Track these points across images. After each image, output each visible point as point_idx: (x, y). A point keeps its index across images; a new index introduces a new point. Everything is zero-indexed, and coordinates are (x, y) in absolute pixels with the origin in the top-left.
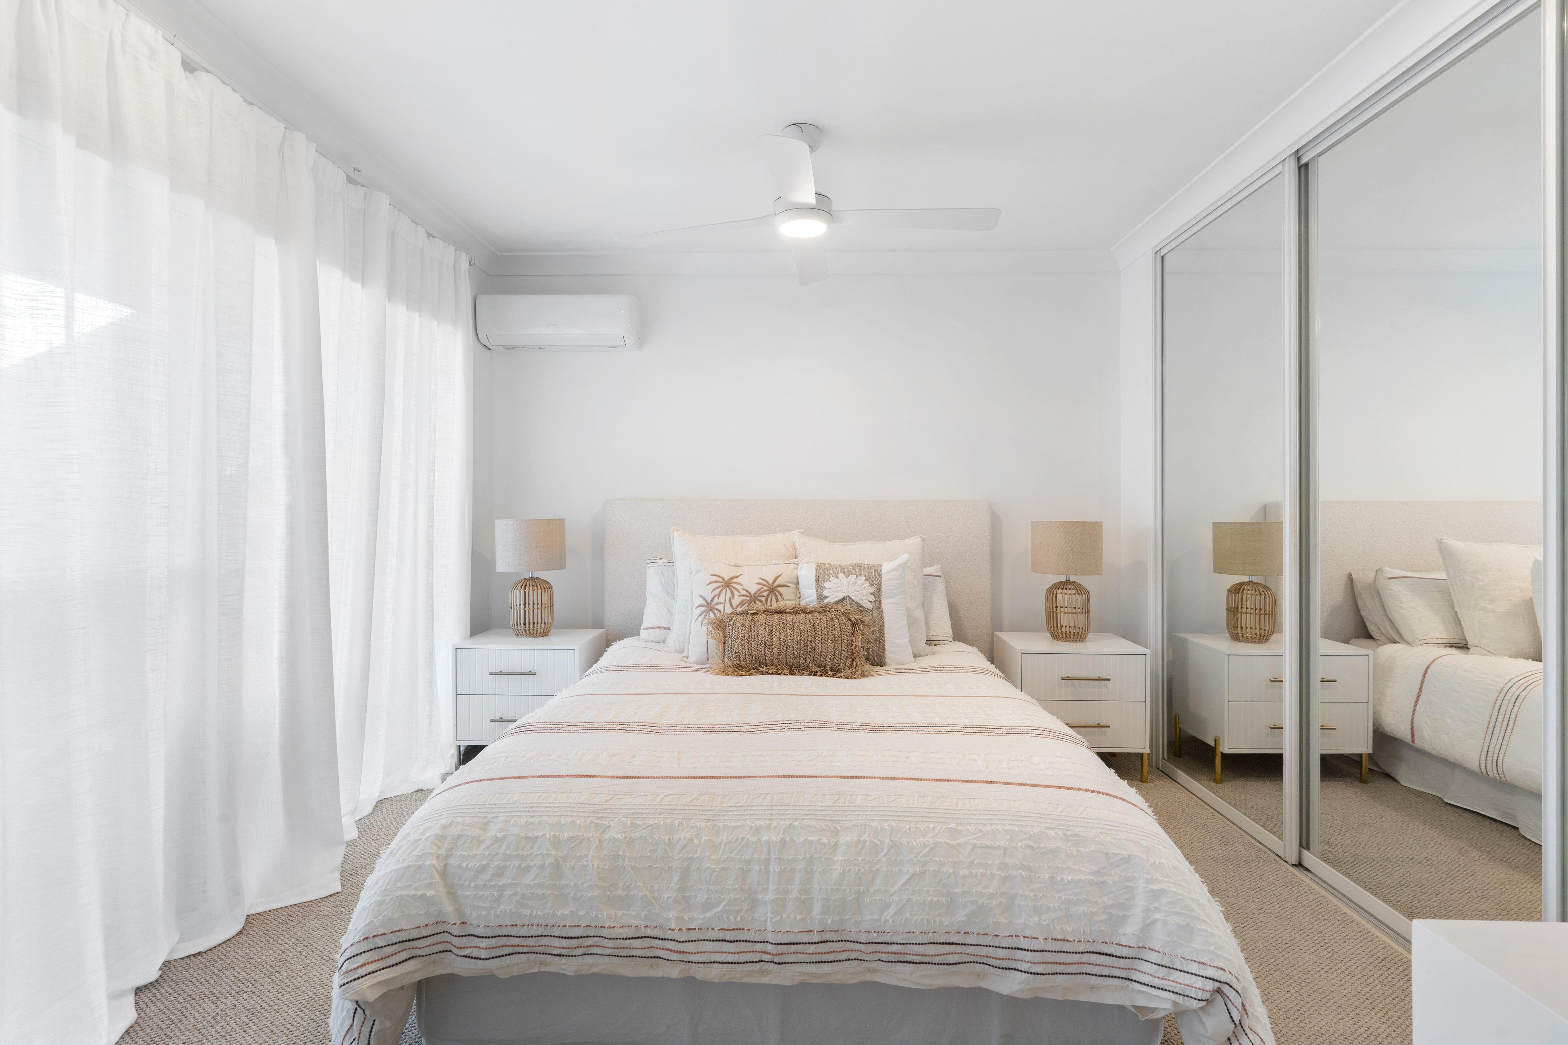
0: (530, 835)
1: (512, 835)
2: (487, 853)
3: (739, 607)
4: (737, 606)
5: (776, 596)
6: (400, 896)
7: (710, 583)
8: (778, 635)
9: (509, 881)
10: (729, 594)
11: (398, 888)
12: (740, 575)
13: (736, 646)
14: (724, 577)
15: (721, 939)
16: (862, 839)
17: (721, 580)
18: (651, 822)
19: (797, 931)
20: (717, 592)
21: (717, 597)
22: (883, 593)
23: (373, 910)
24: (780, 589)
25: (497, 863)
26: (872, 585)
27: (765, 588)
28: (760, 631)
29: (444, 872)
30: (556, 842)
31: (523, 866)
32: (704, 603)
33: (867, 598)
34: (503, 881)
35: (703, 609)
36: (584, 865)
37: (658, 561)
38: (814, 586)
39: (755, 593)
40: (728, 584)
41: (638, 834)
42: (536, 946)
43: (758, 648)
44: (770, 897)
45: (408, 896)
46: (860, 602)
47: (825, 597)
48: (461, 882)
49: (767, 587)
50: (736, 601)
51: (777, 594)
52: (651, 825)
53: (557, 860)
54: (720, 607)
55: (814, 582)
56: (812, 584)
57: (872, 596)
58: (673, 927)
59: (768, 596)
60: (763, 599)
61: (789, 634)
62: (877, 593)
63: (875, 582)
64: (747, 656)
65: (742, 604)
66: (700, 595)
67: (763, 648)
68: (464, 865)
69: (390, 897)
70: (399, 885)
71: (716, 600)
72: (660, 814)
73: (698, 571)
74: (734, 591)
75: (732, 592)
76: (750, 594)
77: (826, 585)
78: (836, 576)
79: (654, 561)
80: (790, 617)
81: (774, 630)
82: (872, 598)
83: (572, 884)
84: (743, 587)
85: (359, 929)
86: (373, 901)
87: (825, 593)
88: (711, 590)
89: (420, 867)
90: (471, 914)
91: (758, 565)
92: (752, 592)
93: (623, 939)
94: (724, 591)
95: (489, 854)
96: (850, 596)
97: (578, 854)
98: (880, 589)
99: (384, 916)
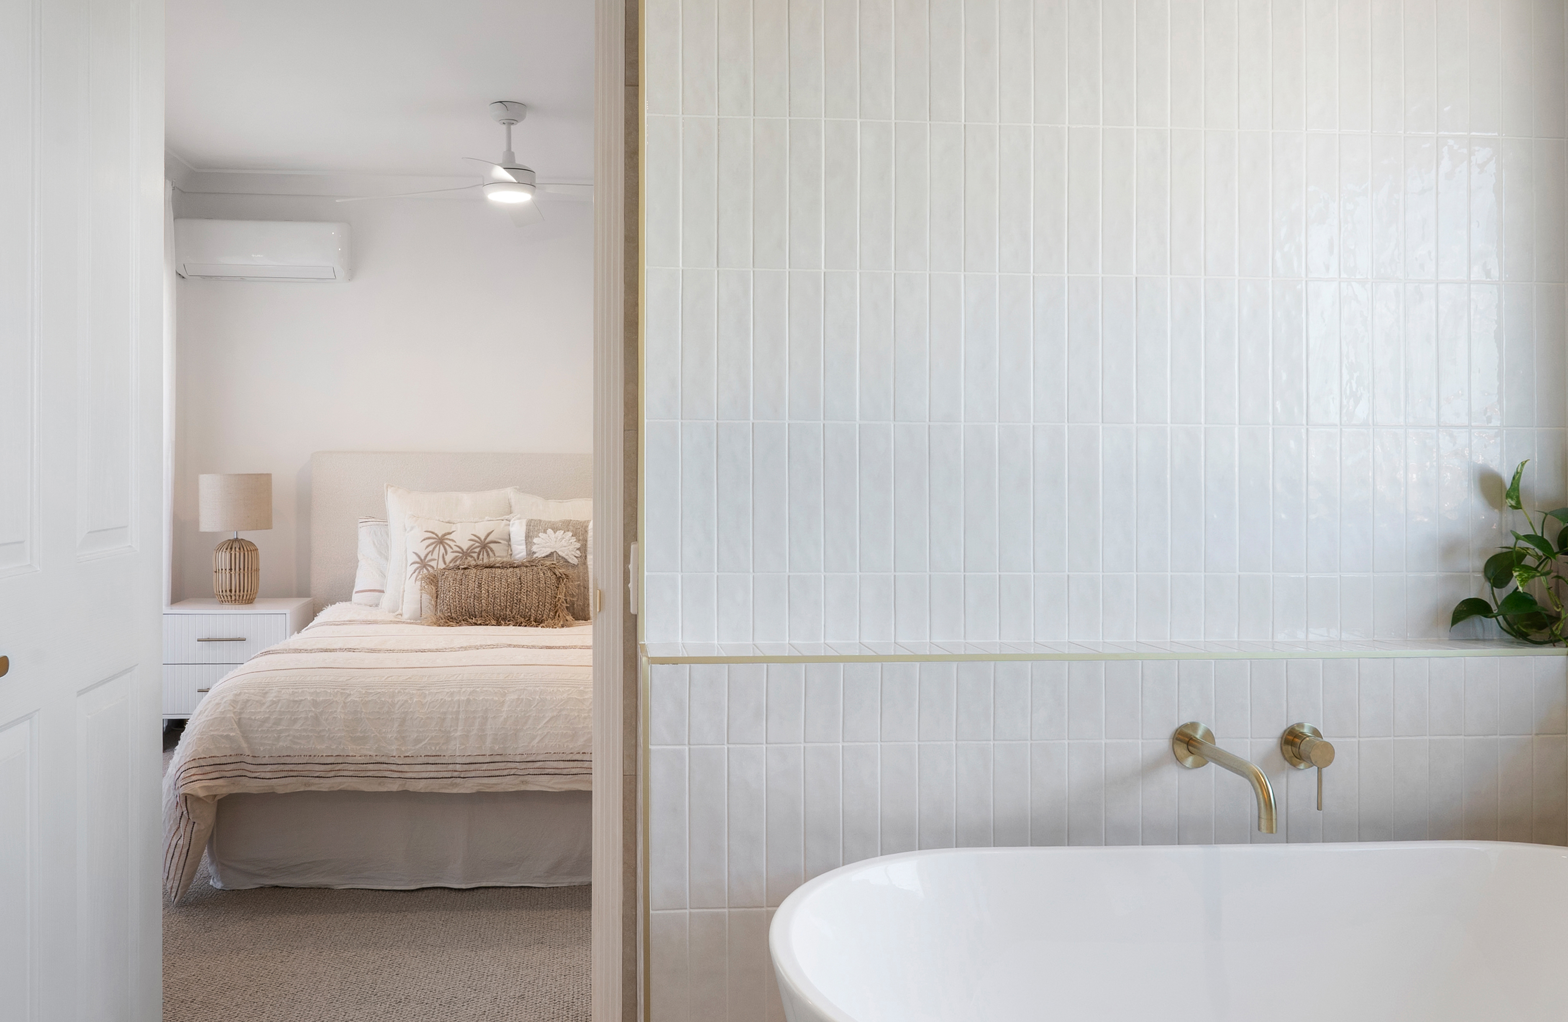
0: (296, 699)
1: (284, 699)
2: (268, 710)
3: (452, 563)
4: (450, 562)
5: (487, 552)
6: (213, 735)
7: (424, 540)
8: (487, 588)
9: (284, 728)
10: (442, 550)
11: (210, 730)
12: (453, 532)
13: (448, 599)
14: (438, 534)
15: (426, 763)
16: (521, 697)
17: (434, 536)
18: (379, 691)
19: (476, 754)
20: (431, 548)
21: (430, 554)
22: (588, 549)
23: (196, 743)
24: (492, 545)
25: (276, 716)
26: (578, 540)
27: (477, 544)
28: (470, 584)
29: (239, 723)
30: (315, 703)
31: (293, 719)
32: (418, 560)
33: (573, 553)
34: (280, 728)
35: (417, 565)
36: (334, 717)
37: (370, 520)
38: (524, 542)
39: (468, 550)
40: (441, 541)
41: (370, 698)
42: (303, 771)
43: (468, 601)
44: (459, 734)
45: (218, 735)
46: (566, 557)
47: (534, 553)
48: (252, 729)
49: (479, 543)
50: (448, 558)
51: (489, 550)
52: (380, 693)
53: (316, 714)
54: (434, 564)
55: (524, 538)
56: (522, 540)
57: (578, 552)
58: (394, 755)
59: (480, 552)
60: (475, 555)
61: (497, 586)
62: (583, 549)
63: (581, 538)
64: (458, 608)
65: (454, 560)
66: (414, 552)
67: (472, 600)
68: (253, 717)
69: (206, 736)
70: (211, 729)
71: (429, 557)
72: (385, 686)
73: (412, 528)
74: (447, 547)
75: (445, 549)
76: (462, 550)
77: (535, 540)
78: (545, 532)
79: (367, 520)
80: (499, 571)
81: (484, 583)
82: (578, 553)
83: (327, 729)
84: (455, 544)
85: (188, 755)
86: (195, 738)
87: (534, 549)
88: (425, 547)
89: (224, 718)
90: (260, 749)
91: (471, 522)
92: (465, 549)
93: (361, 764)
94: (437, 548)
95: (269, 711)
96: (557, 551)
97: (330, 711)
98: (586, 545)
99: (204, 746)
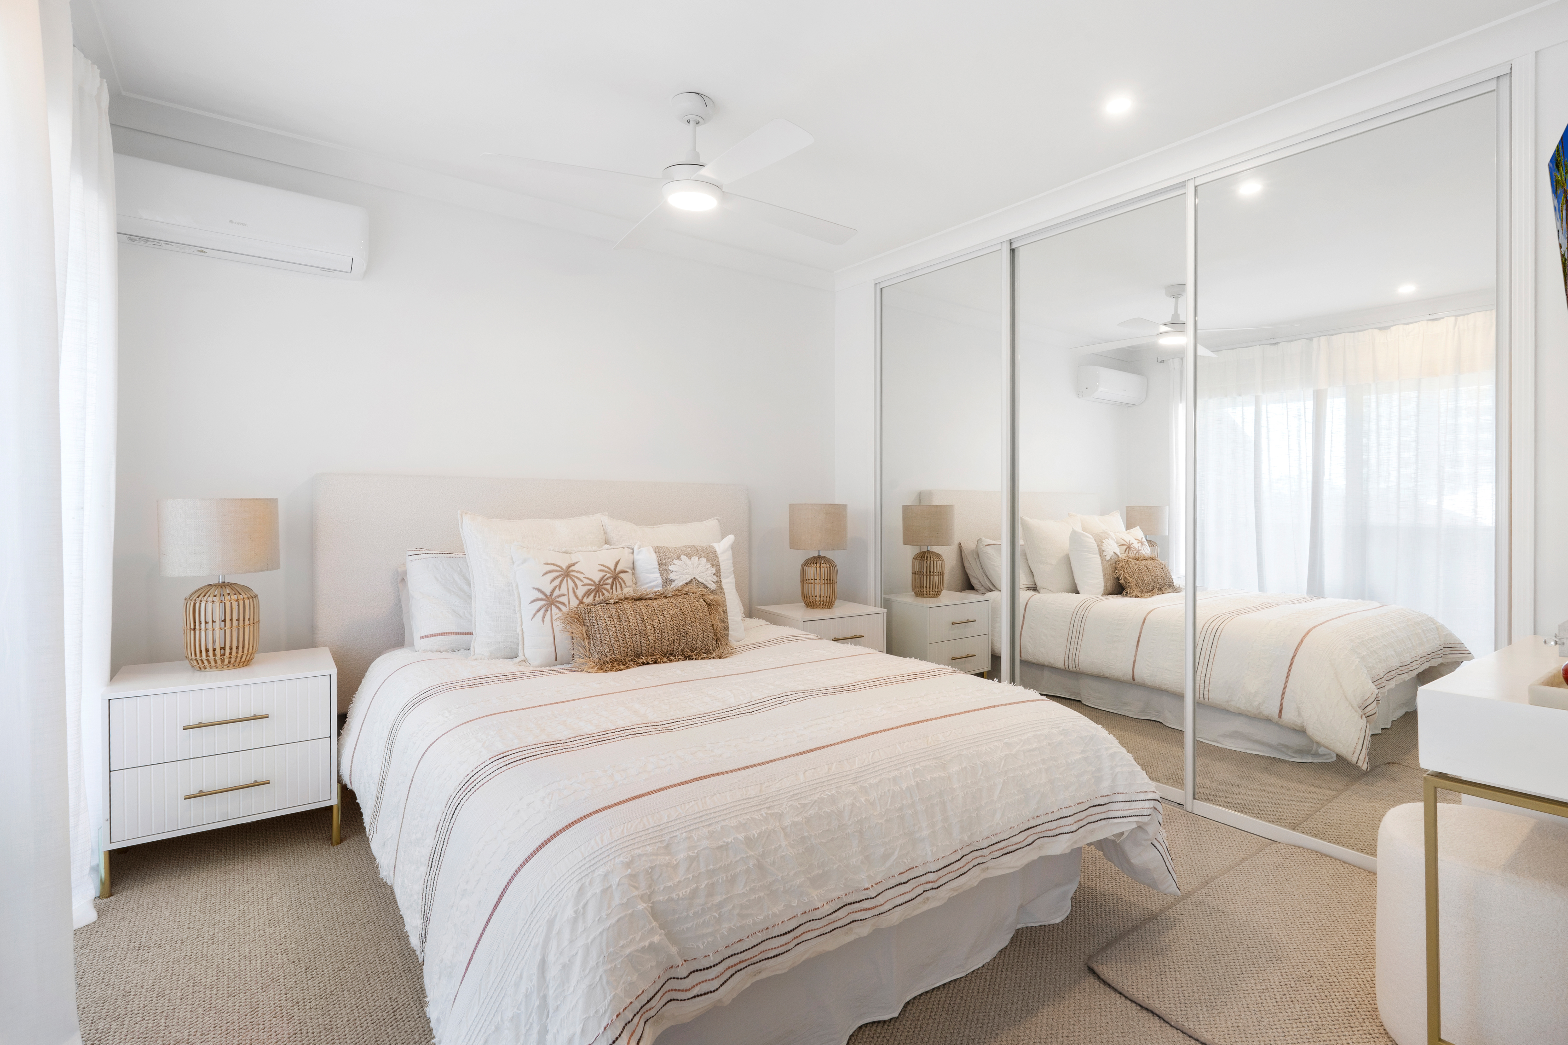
0: (720, 843)
1: (704, 849)
2: (690, 876)
3: (585, 598)
4: (583, 597)
5: (620, 583)
6: (630, 954)
7: (546, 573)
8: (651, 623)
9: (724, 897)
10: (571, 584)
11: (622, 946)
12: (577, 563)
13: (608, 639)
14: (562, 566)
15: (898, 883)
17: (558, 569)
18: (815, 798)
19: (949, 854)
20: (557, 582)
21: (557, 588)
22: (722, 574)
23: (608, 982)
24: (622, 575)
25: (706, 882)
26: (713, 565)
27: (608, 575)
28: (631, 621)
29: (655, 913)
30: (749, 842)
31: (729, 878)
32: (542, 596)
33: (711, 578)
34: (718, 899)
35: (542, 603)
36: (782, 857)
37: (424, 552)
38: (657, 570)
39: (600, 582)
40: (567, 573)
41: (812, 812)
42: (756, 956)
43: (634, 639)
44: (925, 833)
45: (637, 951)
46: (706, 583)
47: (672, 581)
48: (676, 917)
49: (610, 573)
50: (581, 591)
51: (620, 580)
52: (816, 801)
53: (758, 860)
54: (564, 599)
55: (657, 566)
56: (654, 568)
57: (715, 577)
58: (866, 886)
59: (613, 583)
60: (608, 587)
61: (661, 620)
62: (718, 573)
63: (714, 563)
64: (622, 648)
65: (587, 594)
66: (534, 588)
67: (638, 638)
68: (674, 896)
69: (620, 960)
70: (622, 943)
71: (557, 593)
72: (816, 789)
73: (525, 561)
74: (576, 580)
75: (574, 582)
76: (594, 582)
77: (671, 568)
78: (679, 559)
79: (419, 552)
80: (655, 603)
81: (646, 618)
82: (715, 578)
83: (779, 878)
84: (585, 576)
85: (601, 1011)
87: (672, 576)
88: (549, 581)
89: (632, 915)
90: (698, 946)
91: (590, 551)
92: (597, 580)
93: (830, 914)
94: (565, 581)
95: (693, 876)
96: (697, 577)
97: (773, 847)
98: (719, 569)
99: (624, 983)
